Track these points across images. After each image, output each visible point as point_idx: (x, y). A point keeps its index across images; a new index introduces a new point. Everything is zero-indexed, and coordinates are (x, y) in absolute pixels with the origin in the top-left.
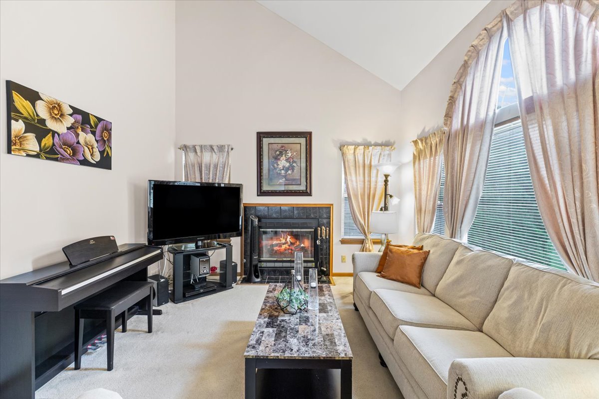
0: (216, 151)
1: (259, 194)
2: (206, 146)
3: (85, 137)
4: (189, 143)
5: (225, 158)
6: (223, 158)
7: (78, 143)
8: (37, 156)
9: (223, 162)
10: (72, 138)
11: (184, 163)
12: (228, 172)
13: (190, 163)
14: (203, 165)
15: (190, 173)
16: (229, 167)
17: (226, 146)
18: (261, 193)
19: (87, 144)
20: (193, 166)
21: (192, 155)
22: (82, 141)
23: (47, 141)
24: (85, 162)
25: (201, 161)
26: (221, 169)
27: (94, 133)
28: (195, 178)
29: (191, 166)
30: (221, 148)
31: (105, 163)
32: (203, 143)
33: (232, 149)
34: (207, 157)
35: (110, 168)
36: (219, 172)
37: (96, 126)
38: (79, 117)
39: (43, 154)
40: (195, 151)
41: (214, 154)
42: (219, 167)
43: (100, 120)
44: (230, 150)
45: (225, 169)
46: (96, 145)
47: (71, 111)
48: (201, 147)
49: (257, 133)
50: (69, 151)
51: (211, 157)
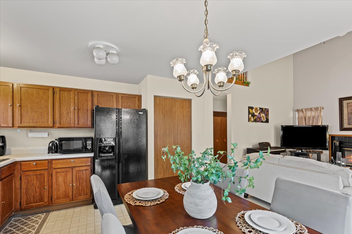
0: (313, 110)
1: (341, 130)
2: (308, 109)
3: (263, 115)
4: (300, 108)
5: (319, 113)
6: (318, 113)
7: (261, 117)
8: (253, 122)
9: (318, 115)
10: (259, 116)
11: (297, 117)
12: (321, 119)
13: (300, 117)
14: (307, 117)
15: (300, 121)
16: (321, 117)
17: (319, 108)
18: (342, 129)
19: (262, 117)
20: (302, 118)
21: (301, 113)
22: (261, 116)
23: (255, 118)
24: (262, 122)
25: (306, 115)
26: (317, 118)
27: (264, 113)
28: (303, 123)
29: (301, 118)
30: (317, 109)
31: (267, 121)
32: (307, 107)
33: (323, 108)
34: (309, 114)
35: (268, 123)
36: (316, 119)
37: (265, 111)
38: (261, 110)
39: (254, 121)
40: (303, 111)
41: (312, 111)
42: (315, 118)
43: (266, 109)
44: (321, 109)
45: (319, 118)
46: (265, 116)
47: (259, 109)
48: (306, 109)
49: (339, 99)
50: (259, 119)
51: (311, 113)
